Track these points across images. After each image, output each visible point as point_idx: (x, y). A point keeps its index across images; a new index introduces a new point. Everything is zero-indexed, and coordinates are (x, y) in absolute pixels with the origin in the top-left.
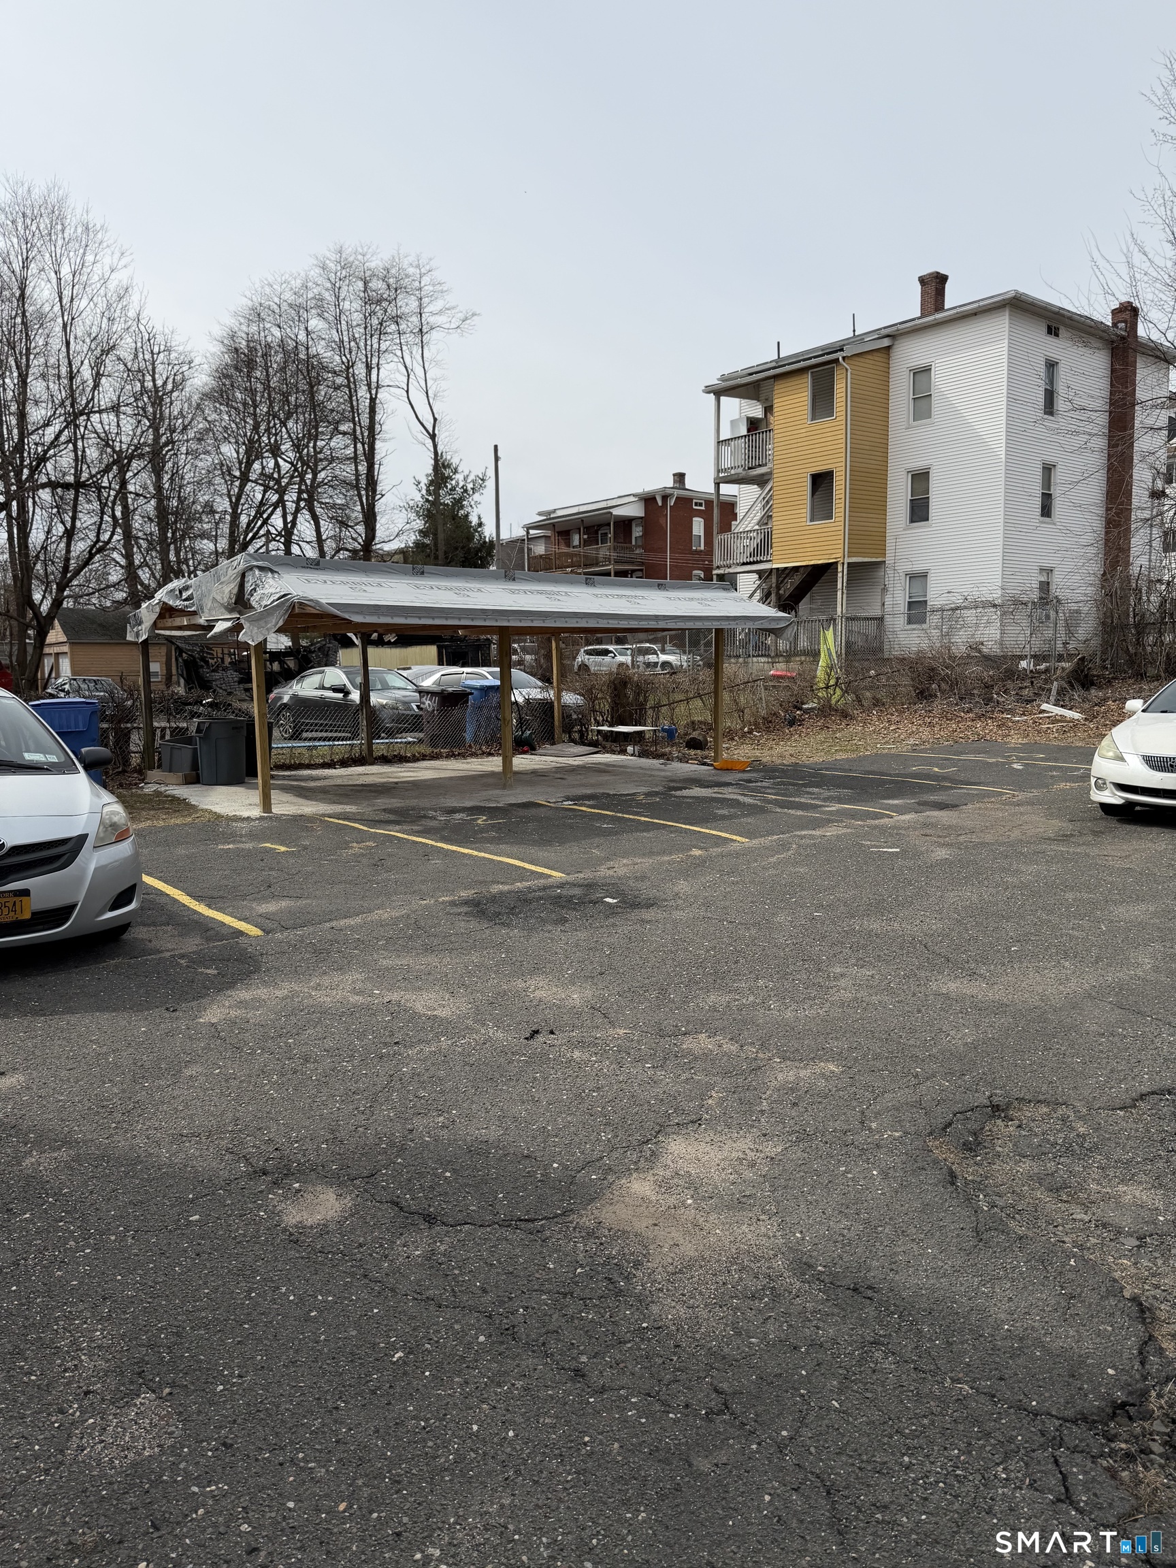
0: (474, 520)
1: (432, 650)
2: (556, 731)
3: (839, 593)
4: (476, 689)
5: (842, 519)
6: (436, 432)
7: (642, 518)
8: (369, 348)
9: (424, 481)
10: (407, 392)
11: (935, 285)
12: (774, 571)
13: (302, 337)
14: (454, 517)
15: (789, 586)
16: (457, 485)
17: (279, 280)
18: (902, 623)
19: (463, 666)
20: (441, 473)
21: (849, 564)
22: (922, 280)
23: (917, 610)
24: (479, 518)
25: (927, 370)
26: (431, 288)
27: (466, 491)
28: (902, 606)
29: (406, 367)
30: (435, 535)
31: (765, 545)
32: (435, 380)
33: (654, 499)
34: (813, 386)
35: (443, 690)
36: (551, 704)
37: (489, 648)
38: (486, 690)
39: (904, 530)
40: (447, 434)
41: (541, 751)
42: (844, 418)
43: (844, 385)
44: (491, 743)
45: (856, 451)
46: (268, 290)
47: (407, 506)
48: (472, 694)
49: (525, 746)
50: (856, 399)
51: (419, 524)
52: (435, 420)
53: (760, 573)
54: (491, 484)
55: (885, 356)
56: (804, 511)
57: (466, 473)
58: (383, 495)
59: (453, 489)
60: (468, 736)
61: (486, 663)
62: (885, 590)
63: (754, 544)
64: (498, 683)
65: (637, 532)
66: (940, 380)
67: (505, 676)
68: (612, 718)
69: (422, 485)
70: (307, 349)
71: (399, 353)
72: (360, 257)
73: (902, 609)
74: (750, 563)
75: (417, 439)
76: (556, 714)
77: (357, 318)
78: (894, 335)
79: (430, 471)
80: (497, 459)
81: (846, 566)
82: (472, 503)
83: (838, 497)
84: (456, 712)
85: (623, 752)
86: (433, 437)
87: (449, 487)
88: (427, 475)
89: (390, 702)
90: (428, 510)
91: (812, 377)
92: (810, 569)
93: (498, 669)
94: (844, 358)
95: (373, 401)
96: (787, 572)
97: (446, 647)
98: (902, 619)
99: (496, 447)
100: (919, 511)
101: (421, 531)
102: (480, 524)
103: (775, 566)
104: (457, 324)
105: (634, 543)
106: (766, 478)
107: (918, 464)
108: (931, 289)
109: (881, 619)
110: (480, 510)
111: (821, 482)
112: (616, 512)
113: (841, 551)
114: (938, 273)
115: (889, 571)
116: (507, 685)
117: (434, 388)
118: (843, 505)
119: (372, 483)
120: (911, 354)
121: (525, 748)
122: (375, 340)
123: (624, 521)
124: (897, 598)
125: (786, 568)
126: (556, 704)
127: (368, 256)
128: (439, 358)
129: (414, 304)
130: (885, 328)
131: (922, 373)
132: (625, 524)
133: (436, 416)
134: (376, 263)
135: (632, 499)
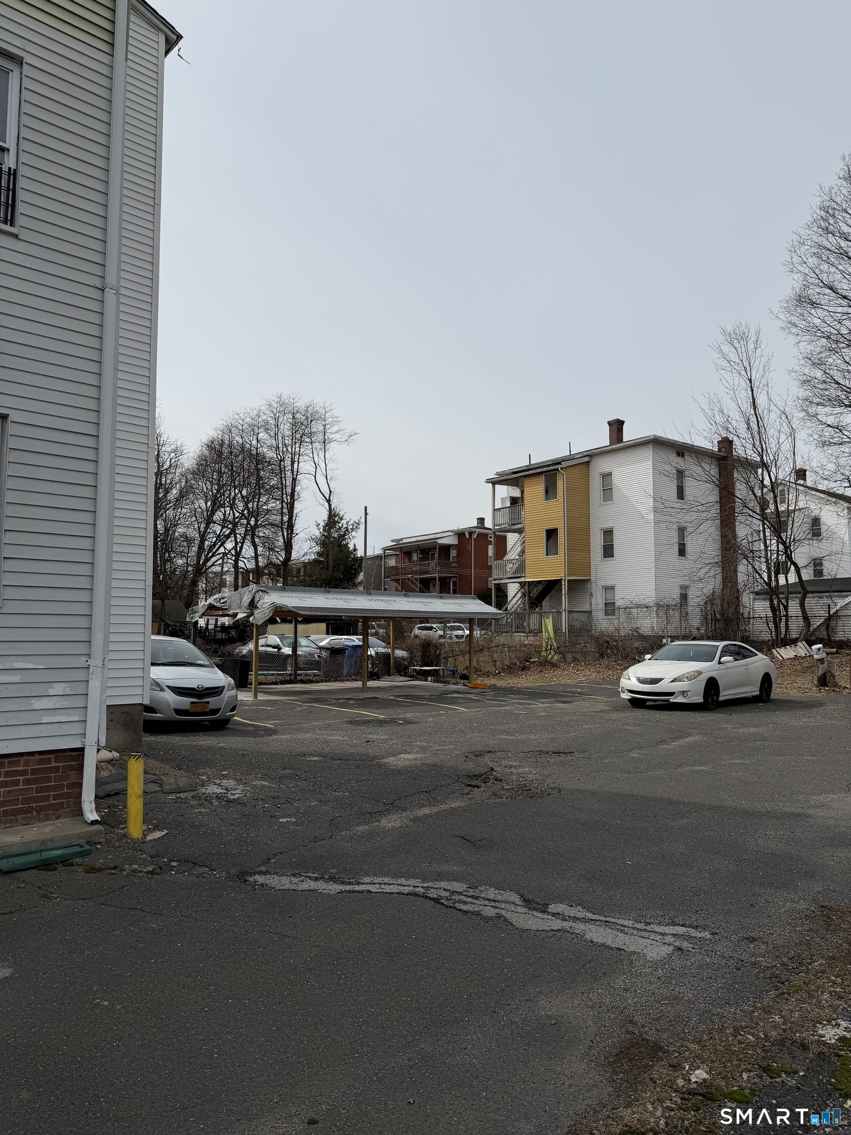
0: (351, 547)
1: (323, 626)
2: (392, 669)
3: (563, 597)
4: (350, 647)
5: (563, 555)
6: (331, 499)
7: (456, 545)
8: (293, 449)
9: (322, 524)
10: (315, 477)
11: (617, 427)
12: (527, 583)
13: (254, 442)
14: (340, 545)
15: (535, 592)
16: (342, 527)
17: (243, 411)
18: (602, 614)
19: (341, 635)
20: (333, 519)
21: (569, 581)
22: (610, 423)
23: (610, 608)
24: (355, 546)
25: (610, 474)
26: (331, 419)
27: (347, 530)
28: (602, 605)
29: (315, 463)
30: (327, 556)
31: (521, 569)
32: (332, 470)
33: (464, 534)
34: (546, 481)
35: (332, 647)
36: (389, 655)
37: (357, 625)
38: (355, 647)
39: (601, 562)
40: (337, 500)
41: (383, 679)
42: (562, 500)
43: (562, 482)
44: (356, 675)
45: (570, 519)
46: (236, 417)
47: (310, 538)
48: (347, 649)
49: (374, 676)
50: (569, 489)
51: (317, 549)
52: (331, 492)
53: (520, 583)
54: (362, 526)
55: (587, 466)
56: (543, 550)
57: (348, 520)
58: (297, 534)
59: (340, 529)
60: (345, 671)
61: (355, 634)
62: (591, 595)
63: (515, 567)
64: (361, 643)
65: (453, 553)
66: (617, 480)
67: (365, 640)
68: (422, 663)
69: (321, 526)
70: (257, 449)
71: (311, 455)
72: (292, 400)
73: (601, 607)
74: (513, 578)
75: (319, 502)
76: (392, 660)
77: (288, 433)
78: (591, 456)
79: (326, 519)
80: (366, 514)
81: (566, 582)
82: (351, 537)
83: (561, 543)
84: (339, 657)
85: (426, 680)
86: (329, 501)
87: (338, 527)
88: (324, 521)
89: (303, 653)
90: (323, 541)
91: (545, 477)
92: (546, 582)
93: (362, 637)
94: (561, 468)
95: (294, 480)
96: (534, 583)
97: (332, 624)
98: (602, 613)
99: (366, 507)
100: (608, 551)
101: (318, 553)
102: (355, 550)
103: (527, 580)
104: (346, 439)
105: (451, 560)
106: (522, 530)
107: (607, 525)
108: (615, 428)
109: (590, 612)
110: (356, 542)
111: (551, 534)
112: (439, 541)
113: (564, 573)
114: (618, 420)
115: (594, 585)
116: (366, 645)
117: (331, 474)
118: (563, 547)
119: (291, 526)
120: (601, 466)
121: (375, 678)
122: (297, 445)
123: (445, 547)
124: (598, 601)
125: (533, 581)
126: (392, 655)
127: (296, 400)
128: (334, 458)
129: (321, 428)
130: (585, 451)
131: (607, 476)
132: (446, 549)
133: (331, 490)
134: (301, 404)
135: (450, 534)
